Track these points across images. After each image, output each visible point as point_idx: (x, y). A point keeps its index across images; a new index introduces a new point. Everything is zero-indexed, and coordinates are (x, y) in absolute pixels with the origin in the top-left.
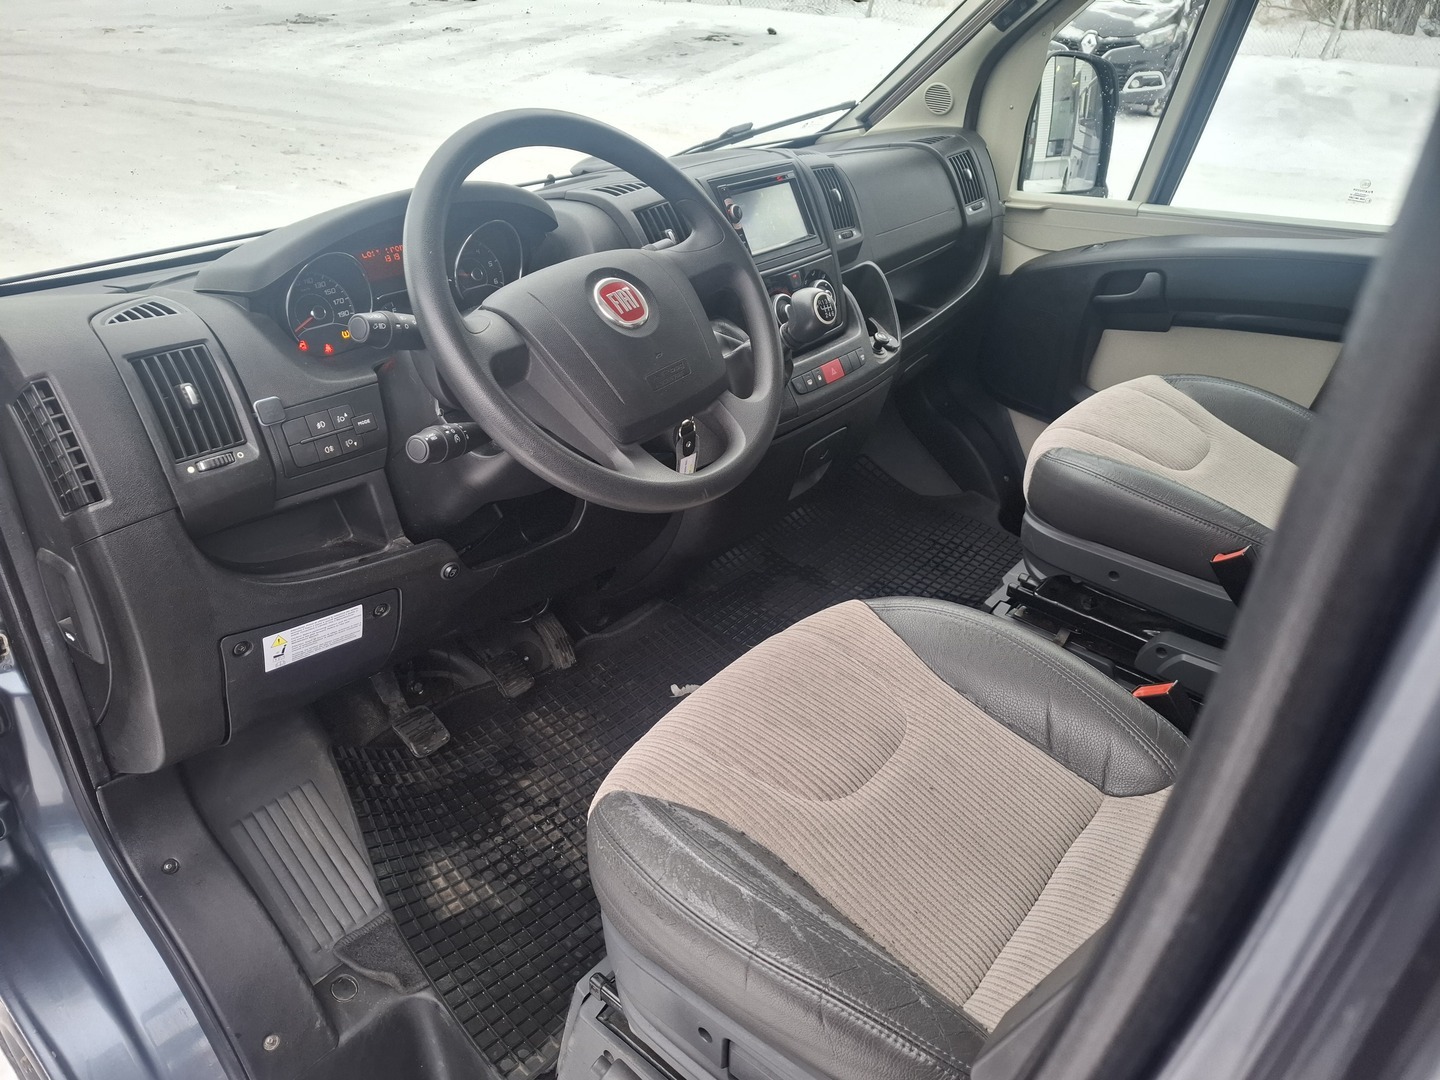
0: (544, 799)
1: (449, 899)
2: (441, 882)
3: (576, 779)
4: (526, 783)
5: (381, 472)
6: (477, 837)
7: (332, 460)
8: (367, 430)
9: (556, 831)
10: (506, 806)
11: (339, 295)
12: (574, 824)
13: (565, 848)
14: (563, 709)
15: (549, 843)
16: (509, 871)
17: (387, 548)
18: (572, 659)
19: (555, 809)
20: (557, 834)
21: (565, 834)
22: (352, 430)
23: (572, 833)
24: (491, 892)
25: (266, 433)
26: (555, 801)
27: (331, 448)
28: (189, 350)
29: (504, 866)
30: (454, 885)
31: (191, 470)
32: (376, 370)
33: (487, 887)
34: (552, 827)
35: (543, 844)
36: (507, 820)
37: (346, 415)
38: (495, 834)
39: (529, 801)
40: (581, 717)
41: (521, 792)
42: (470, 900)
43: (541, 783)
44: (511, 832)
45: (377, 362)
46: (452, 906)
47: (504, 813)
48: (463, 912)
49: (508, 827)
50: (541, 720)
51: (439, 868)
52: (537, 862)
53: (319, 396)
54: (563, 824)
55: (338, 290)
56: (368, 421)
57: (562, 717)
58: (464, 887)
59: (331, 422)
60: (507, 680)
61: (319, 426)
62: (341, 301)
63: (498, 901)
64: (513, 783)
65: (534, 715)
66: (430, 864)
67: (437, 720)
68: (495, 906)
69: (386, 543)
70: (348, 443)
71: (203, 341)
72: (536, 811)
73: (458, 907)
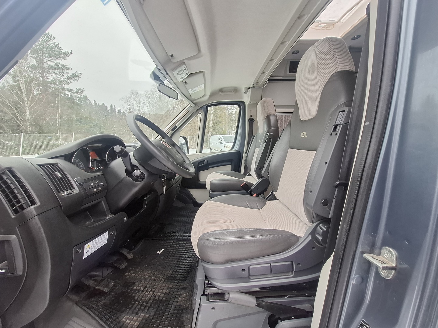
0: (142, 288)
1: (133, 324)
2: (128, 321)
3: (147, 280)
4: (135, 288)
5: (104, 198)
6: (130, 306)
7: (96, 193)
8: (103, 185)
9: (150, 293)
10: (134, 295)
12: (154, 289)
13: (155, 294)
14: (134, 269)
15: (151, 296)
16: (145, 308)
17: (107, 218)
18: (132, 256)
19: (147, 289)
20: (151, 293)
21: (154, 292)
22: (99, 186)
23: (155, 291)
24: (144, 315)
26: (146, 287)
27: (95, 190)
28: (54, 165)
29: (143, 307)
30: (132, 320)
31: (63, 195)
33: (142, 314)
34: (149, 292)
35: (149, 297)
36: (136, 298)
37: (97, 182)
38: (135, 303)
39: (139, 291)
40: (139, 268)
41: (136, 290)
42: (140, 320)
43: (139, 286)
44: (139, 299)
46: (135, 324)
47: (134, 297)
48: (140, 324)
49: (137, 299)
50: (129, 274)
51: (125, 319)
52: (151, 301)
53: (90, 177)
54: (151, 290)
55: (79, 161)
56: (103, 183)
57: (134, 271)
58: (135, 318)
59: (94, 183)
60: (121, 264)
61: (92, 184)
62: (80, 163)
63: (147, 315)
64: (132, 289)
65: (127, 274)
66: (122, 319)
67: (109, 279)
68: (147, 317)
69: (107, 216)
70: (99, 188)
72: (143, 291)
73: (137, 324)
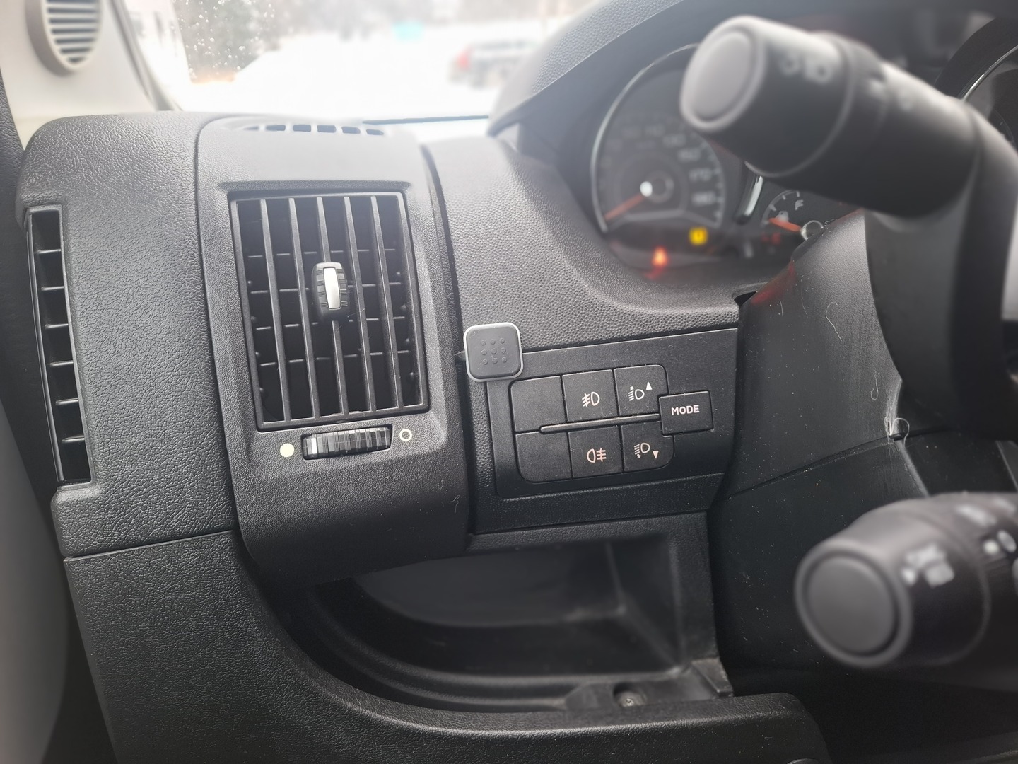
5: (700, 517)
7: (598, 478)
8: (688, 428)
11: (703, 163)
17: (675, 672)
22: (654, 423)
25: (476, 396)
28: (369, 198)
31: (287, 450)
32: (740, 300)
37: (649, 387)
45: (747, 287)
53: (604, 335)
55: (704, 154)
56: (695, 409)
59: (614, 395)
61: (586, 400)
62: (705, 175)
69: (677, 661)
70: (638, 450)
71: (401, 187)
